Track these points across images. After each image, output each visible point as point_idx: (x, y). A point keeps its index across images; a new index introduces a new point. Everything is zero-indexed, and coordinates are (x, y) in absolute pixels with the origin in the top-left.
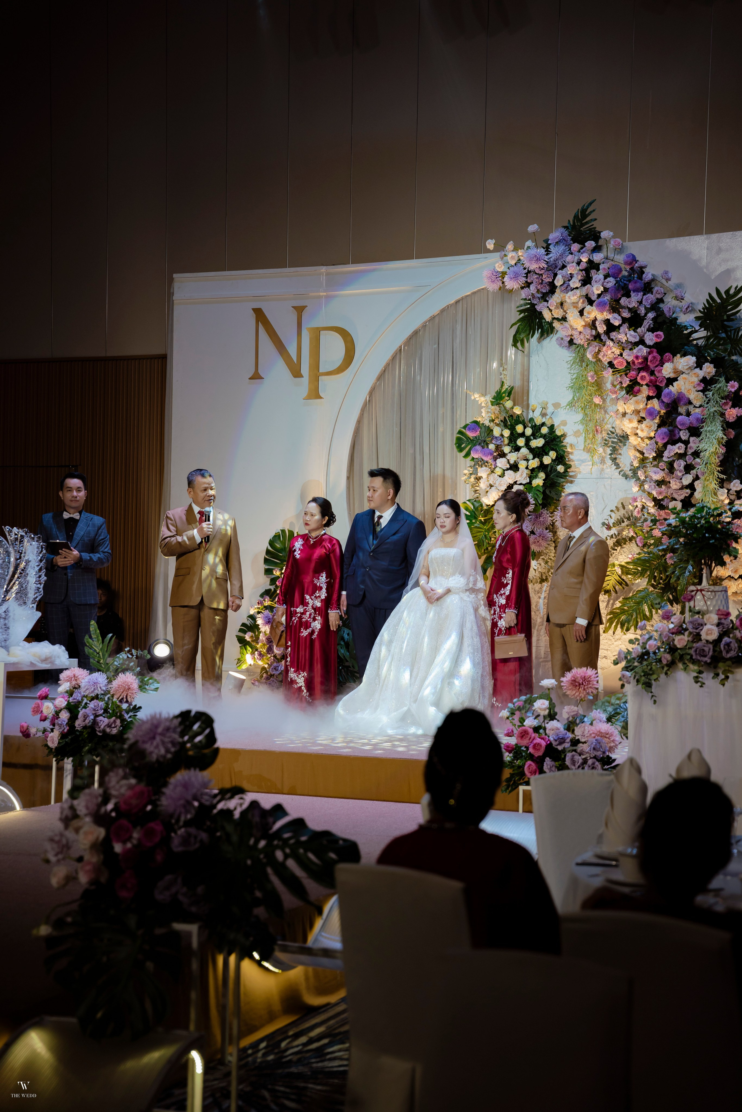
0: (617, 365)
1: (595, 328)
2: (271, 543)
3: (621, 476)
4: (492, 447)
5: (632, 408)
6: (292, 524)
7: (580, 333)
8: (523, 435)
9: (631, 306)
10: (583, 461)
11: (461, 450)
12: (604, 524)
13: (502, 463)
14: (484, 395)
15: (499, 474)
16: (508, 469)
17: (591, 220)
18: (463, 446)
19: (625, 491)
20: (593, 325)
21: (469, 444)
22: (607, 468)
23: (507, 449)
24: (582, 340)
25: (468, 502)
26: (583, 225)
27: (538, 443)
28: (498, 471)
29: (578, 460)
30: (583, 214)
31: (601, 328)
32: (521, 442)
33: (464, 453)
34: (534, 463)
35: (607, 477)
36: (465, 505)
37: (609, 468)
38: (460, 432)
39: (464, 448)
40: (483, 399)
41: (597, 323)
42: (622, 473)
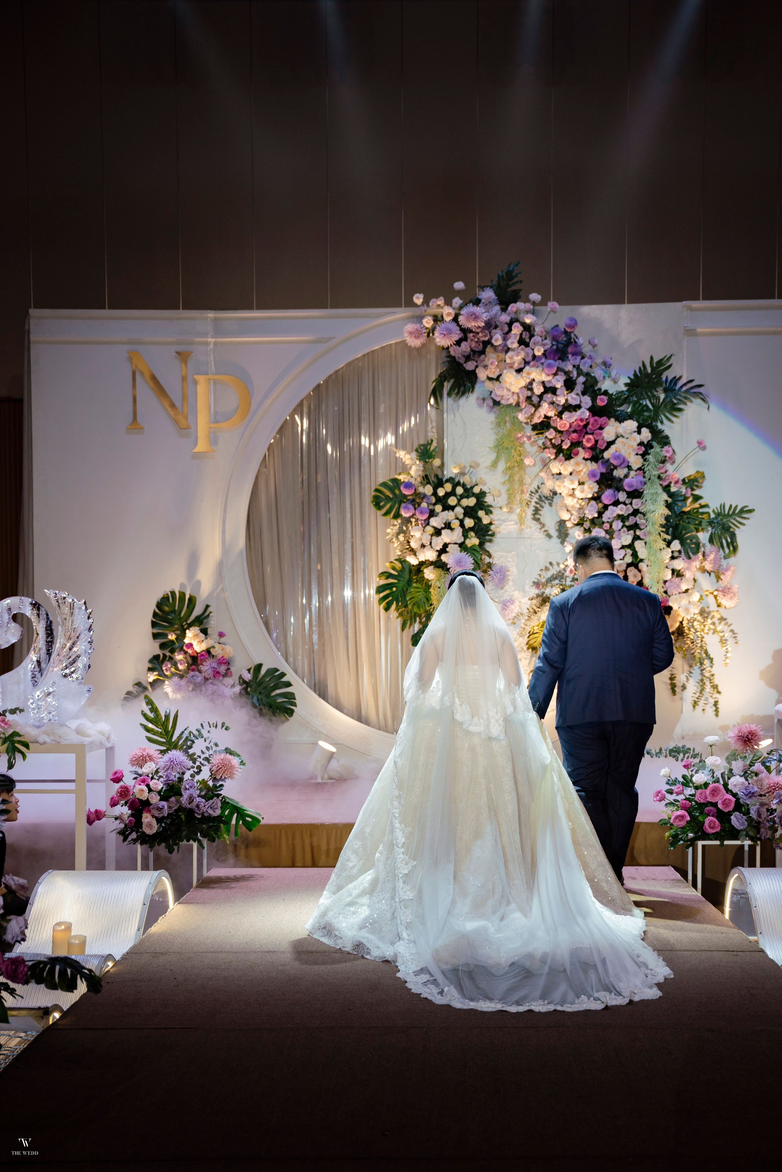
0: (560, 427)
1: (531, 390)
2: (159, 605)
3: (544, 536)
4: (424, 505)
5: (570, 470)
6: (182, 585)
7: (513, 393)
8: (453, 493)
9: (567, 370)
10: (504, 521)
11: (378, 506)
12: (534, 582)
13: (435, 522)
14: (409, 453)
15: (431, 533)
16: (443, 528)
17: (517, 282)
18: (382, 504)
19: (547, 550)
20: (529, 387)
21: (388, 502)
22: (527, 528)
23: (438, 508)
24: (514, 400)
25: (395, 562)
26: (508, 286)
27: (471, 502)
28: (430, 530)
29: (498, 520)
30: (510, 276)
31: (538, 390)
32: (452, 501)
33: (384, 510)
34: (469, 523)
35: (527, 536)
36: (393, 564)
37: (532, 528)
38: (377, 490)
39: (383, 507)
40: (408, 456)
41: (535, 385)
42: (546, 533)
